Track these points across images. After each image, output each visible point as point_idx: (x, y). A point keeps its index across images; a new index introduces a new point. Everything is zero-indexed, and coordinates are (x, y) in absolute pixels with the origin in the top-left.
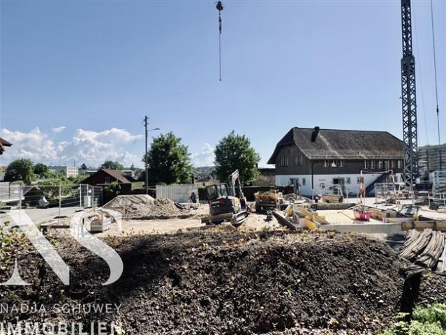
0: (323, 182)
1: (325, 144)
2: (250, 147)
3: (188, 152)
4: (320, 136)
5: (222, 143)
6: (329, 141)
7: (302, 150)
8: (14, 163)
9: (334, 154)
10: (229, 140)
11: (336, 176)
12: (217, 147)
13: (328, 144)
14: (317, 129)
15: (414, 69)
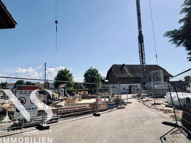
0: (125, 87)
1: (126, 71)
2: (99, 73)
3: (72, 76)
4: (125, 68)
5: (87, 72)
6: (128, 70)
7: (115, 74)
8: (17, 81)
9: (129, 75)
10: (89, 70)
11: (130, 85)
12: (85, 73)
13: (127, 71)
14: (124, 65)
15: (143, 40)
